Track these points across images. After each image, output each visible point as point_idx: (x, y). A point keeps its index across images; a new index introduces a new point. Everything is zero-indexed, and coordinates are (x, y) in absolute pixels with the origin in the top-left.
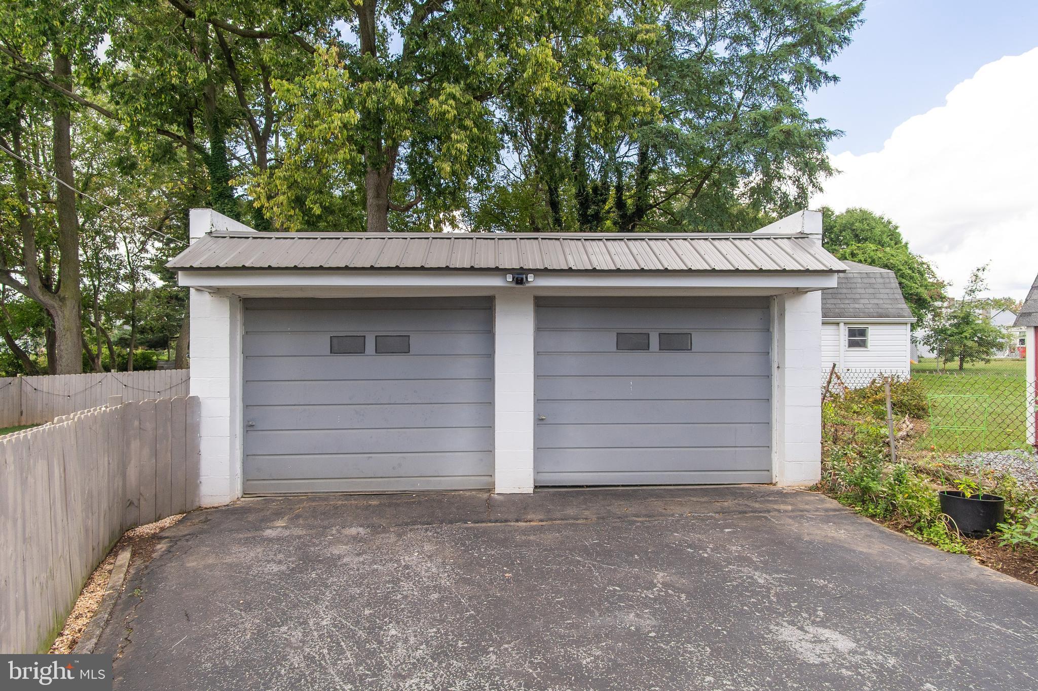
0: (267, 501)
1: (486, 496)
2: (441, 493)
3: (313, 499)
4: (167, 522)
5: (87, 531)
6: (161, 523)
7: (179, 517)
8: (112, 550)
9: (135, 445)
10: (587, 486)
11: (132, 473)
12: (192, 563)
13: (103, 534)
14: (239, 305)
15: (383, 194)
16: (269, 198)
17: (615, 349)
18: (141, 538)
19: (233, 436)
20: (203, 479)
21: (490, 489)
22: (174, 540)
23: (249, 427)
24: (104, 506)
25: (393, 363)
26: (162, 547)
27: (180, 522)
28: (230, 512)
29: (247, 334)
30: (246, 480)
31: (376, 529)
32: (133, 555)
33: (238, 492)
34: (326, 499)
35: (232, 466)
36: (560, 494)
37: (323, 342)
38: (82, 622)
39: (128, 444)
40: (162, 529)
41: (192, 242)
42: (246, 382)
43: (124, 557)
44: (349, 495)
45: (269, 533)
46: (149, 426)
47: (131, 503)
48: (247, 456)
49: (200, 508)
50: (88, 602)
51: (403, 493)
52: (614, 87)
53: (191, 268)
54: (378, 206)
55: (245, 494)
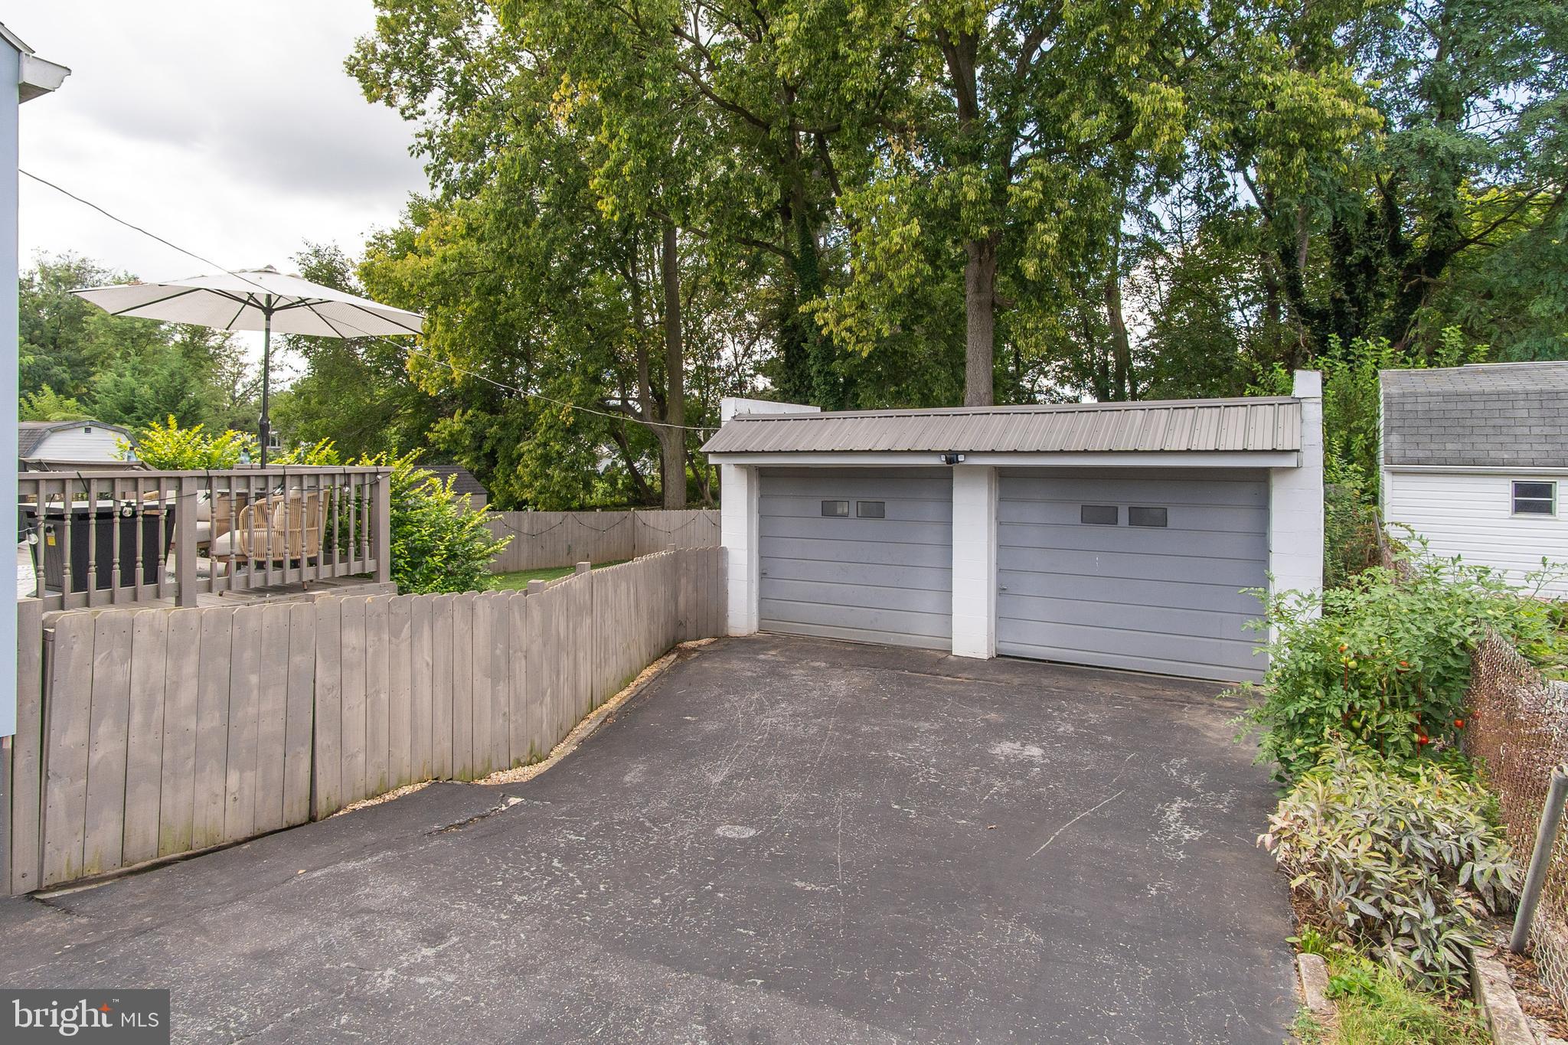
0: (774, 636)
1: (944, 655)
2: (908, 649)
3: (805, 640)
4: (703, 642)
5: (650, 632)
6: (699, 642)
7: (712, 640)
8: (667, 653)
9: (683, 581)
10: (1050, 662)
11: (682, 600)
12: (706, 665)
13: (661, 641)
14: (755, 474)
15: (987, 286)
16: (838, 322)
17: (1080, 522)
18: (686, 649)
19: (750, 581)
20: (730, 613)
21: (950, 652)
22: (703, 653)
23: (763, 575)
24: (662, 619)
25: (871, 527)
26: (695, 655)
27: (712, 643)
28: (747, 642)
29: (762, 497)
30: (761, 619)
31: (833, 665)
32: (678, 657)
33: (755, 628)
34: (816, 642)
35: (749, 607)
36: (1017, 664)
37: (816, 507)
38: (642, 680)
39: (679, 580)
40: (699, 646)
41: (723, 424)
42: (762, 537)
43: (673, 657)
44: (834, 641)
45: (762, 657)
46: (692, 568)
47: (681, 624)
48: (762, 599)
49: (727, 636)
50: (648, 672)
51: (880, 646)
52: (1293, 110)
53: (715, 452)
54: (979, 303)
55: (760, 630)
